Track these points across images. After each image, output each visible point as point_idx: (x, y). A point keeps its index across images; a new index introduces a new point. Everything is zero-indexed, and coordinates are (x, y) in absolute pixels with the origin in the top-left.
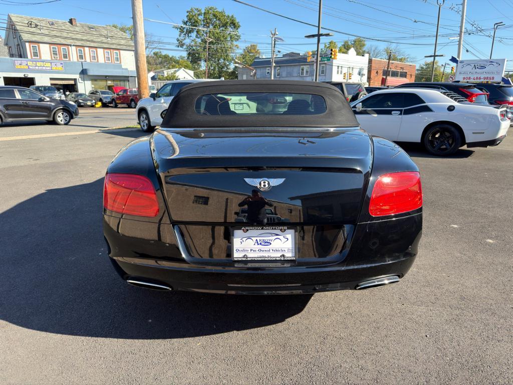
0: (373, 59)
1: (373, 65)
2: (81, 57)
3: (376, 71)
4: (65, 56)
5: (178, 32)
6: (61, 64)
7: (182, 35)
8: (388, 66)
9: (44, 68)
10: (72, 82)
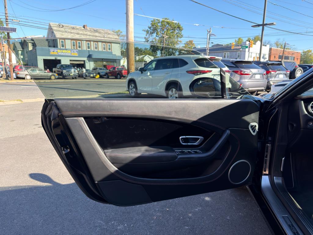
0: (272, 48)
1: (272, 51)
2: (89, 48)
3: (274, 56)
4: (79, 47)
5: (145, 33)
6: (77, 51)
7: (148, 35)
8: (283, 53)
9: (67, 54)
10: (83, 63)
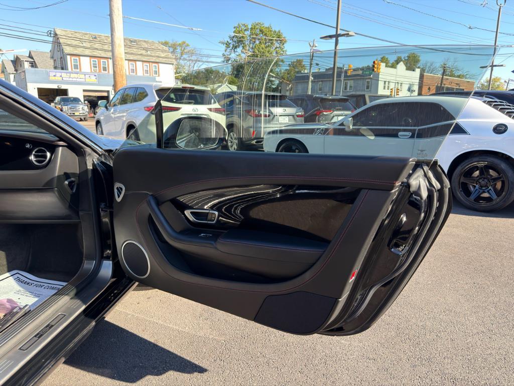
0: (425, 74)
1: (425, 80)
3: (428, 87)
4: (105, 69)
5: (224, 47)
6: (95, 76)
7: (228, 50)
8: (442, 82)
9: (78, 80)
10: (105, 94)
